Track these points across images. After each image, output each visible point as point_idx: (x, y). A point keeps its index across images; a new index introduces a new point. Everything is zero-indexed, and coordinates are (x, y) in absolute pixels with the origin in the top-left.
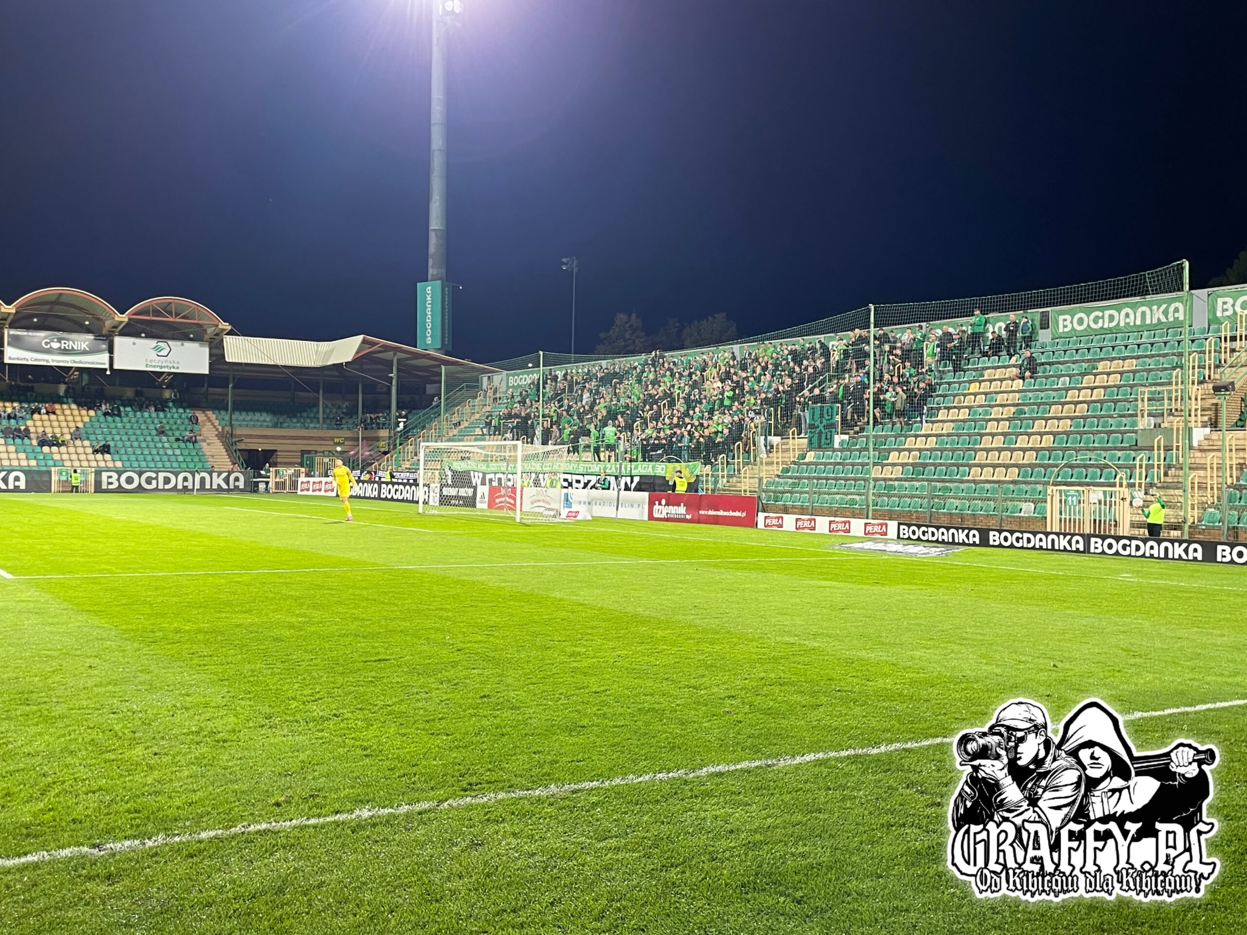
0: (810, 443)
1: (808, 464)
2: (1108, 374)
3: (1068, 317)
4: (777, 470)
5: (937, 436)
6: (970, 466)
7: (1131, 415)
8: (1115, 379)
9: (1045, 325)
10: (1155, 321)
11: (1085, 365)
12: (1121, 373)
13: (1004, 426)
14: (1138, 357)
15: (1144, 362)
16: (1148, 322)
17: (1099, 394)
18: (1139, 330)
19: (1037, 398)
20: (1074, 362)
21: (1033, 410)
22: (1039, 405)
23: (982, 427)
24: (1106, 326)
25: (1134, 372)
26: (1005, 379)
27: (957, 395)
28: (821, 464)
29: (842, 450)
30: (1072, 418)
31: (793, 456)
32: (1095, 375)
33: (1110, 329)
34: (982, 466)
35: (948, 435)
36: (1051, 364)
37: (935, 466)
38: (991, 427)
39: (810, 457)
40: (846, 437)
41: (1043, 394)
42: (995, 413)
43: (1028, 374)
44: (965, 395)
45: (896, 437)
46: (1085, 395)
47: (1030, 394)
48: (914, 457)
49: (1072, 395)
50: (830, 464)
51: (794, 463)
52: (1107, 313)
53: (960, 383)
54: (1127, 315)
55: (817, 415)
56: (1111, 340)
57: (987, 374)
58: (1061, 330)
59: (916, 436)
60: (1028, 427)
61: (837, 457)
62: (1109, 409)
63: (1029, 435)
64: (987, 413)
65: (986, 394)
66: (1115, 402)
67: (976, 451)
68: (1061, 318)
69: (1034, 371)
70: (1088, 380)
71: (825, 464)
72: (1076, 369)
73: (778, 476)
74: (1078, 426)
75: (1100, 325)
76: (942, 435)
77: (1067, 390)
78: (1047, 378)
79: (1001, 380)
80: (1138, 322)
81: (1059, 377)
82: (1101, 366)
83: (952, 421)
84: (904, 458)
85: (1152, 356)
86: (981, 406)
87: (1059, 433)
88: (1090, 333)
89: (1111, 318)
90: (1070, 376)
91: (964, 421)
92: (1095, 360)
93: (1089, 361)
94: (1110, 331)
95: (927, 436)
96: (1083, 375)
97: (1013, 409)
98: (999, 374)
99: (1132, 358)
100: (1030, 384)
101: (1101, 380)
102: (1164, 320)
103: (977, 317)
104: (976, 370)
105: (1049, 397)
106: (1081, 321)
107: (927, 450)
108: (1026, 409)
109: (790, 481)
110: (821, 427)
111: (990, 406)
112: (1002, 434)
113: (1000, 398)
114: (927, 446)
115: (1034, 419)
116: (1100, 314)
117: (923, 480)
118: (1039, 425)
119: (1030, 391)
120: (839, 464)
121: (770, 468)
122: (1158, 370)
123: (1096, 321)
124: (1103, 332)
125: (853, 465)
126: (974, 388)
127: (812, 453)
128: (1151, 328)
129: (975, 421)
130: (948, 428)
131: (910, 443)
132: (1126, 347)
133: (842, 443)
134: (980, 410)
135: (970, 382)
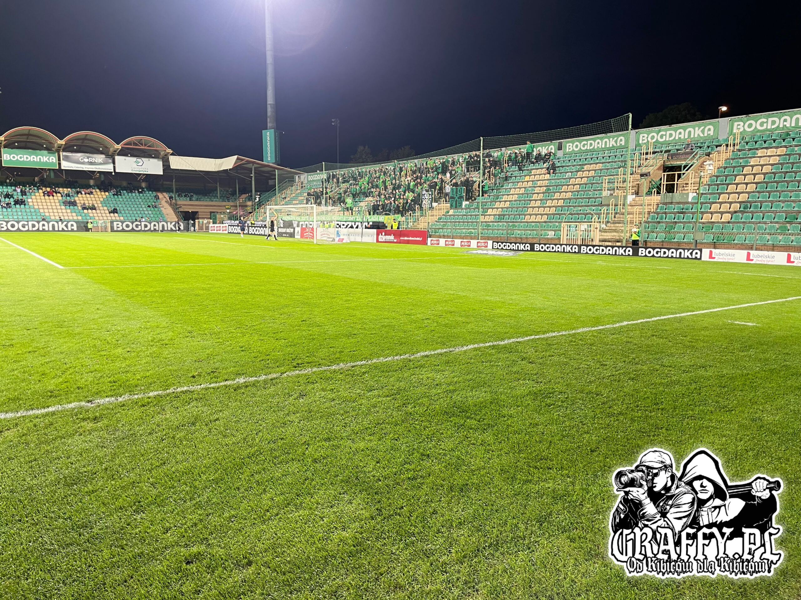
0: (452, 205)
1: (450, 216)
2: (589, 171)
3: (571, 144)
4: (436, 219)
5: (510, 201)
6: (525, 215)
7: (599, 190)
8: (592, 173)
9: (560, 148)
10: (611, 146)
11: (578, 167)
12: (595, 170)
13: (541, 196)
14: (603, 163)
15: (606, 165)
16: (608, 146)
17: (585, 180)
18: (603, 150)
19: (556, 183)
20: (574, 166)
21: (554, 189)
22: (557, 186)
23: (530, 197)
24: (588, 148)
25: (601, 170)
26: (541, 174)
27: (519, 182)
28: (457, 215)
29: (466, 209)
30: (572, 192)
31: (443, 212)
32: (583, 171)
33: (590, 150)
34: (531, 215)
35: (515, 201)
36: (563, 167)
37: (509, 215)
38: (535, 197)
39: (451, 212)
40: (468, 203)
41: (558, 181)
42: (537, 190)
43: (552, 171)
44: (523, 182)
45: (491, 202)
46: (578, 181)
47: (553, 181)
48: (499, 212)
49: (572, 181)
50: (460, 215)
51: (444, 215)
52: (589, 142)
53: (520, 176)
54: (598, 143)
55: (455, 193)
56: (590, 155)
57: (533, 172)
58: (567, 151)
59: (500, 202)
60: (552, 196)
61: (464, 212)
62: (589, 187)
63: (553, 200)
64: (533, 190)
65: (533, 181)
66: (592, 184)
67: (528, 208)
68: (568, 145)
69: (554, 170)
70: (580, 174)
71: (458, 216)
72: (574, 169)
73: (436, 221)
74: (575, 195)
75: (586, 148)
76: (511, 201)
77: (570, 178)
78: (561, 173)
79: (540, 175)
81: (566, 173)
82: (586, 167)
83: (517, 194)
84: (495, 212)
85: (609, 162)
86: (530, 187)
87: (566, 199)
88: (581, 152)
89: (591, 144)
90: (571, 172)
91: (522, 194)
92: (583, 165)
93: (580, 165)
95: (505, 201)
96: (577, 171)
97: (545, 188)
98: (538, 172)
99: (600, 163)
100: (553, 177)
101: (585, 174)
102: (615, 145)
103: (529, 145)
104: (528, 170)
105: (561, 182)
106: (577, 146)
107: (505, 208)
108: (551, 188)
109: (442, 223)
110: (457, 198)
111: (534, 187)
112: (540, 200)
113: (539, 183)
114: (505, 206)
115: (555, 193)
116: (586, 143)
117: (503, 222)
118: (557, 195)
119: (552, 179)
120: (465, 215)
121: (432, 217)
122: (611, 169)
123: (584, 146)
124: (587, 151)
125: (471, 216)
126: (527, 178)
127: (452, 210)
128: (609, 149)
129: (527, 194)
130: (515, 197)
131: (497, 205)
132: (597, 158)
133: (466, 205)
134: (530, 189)
135: (525, 176)
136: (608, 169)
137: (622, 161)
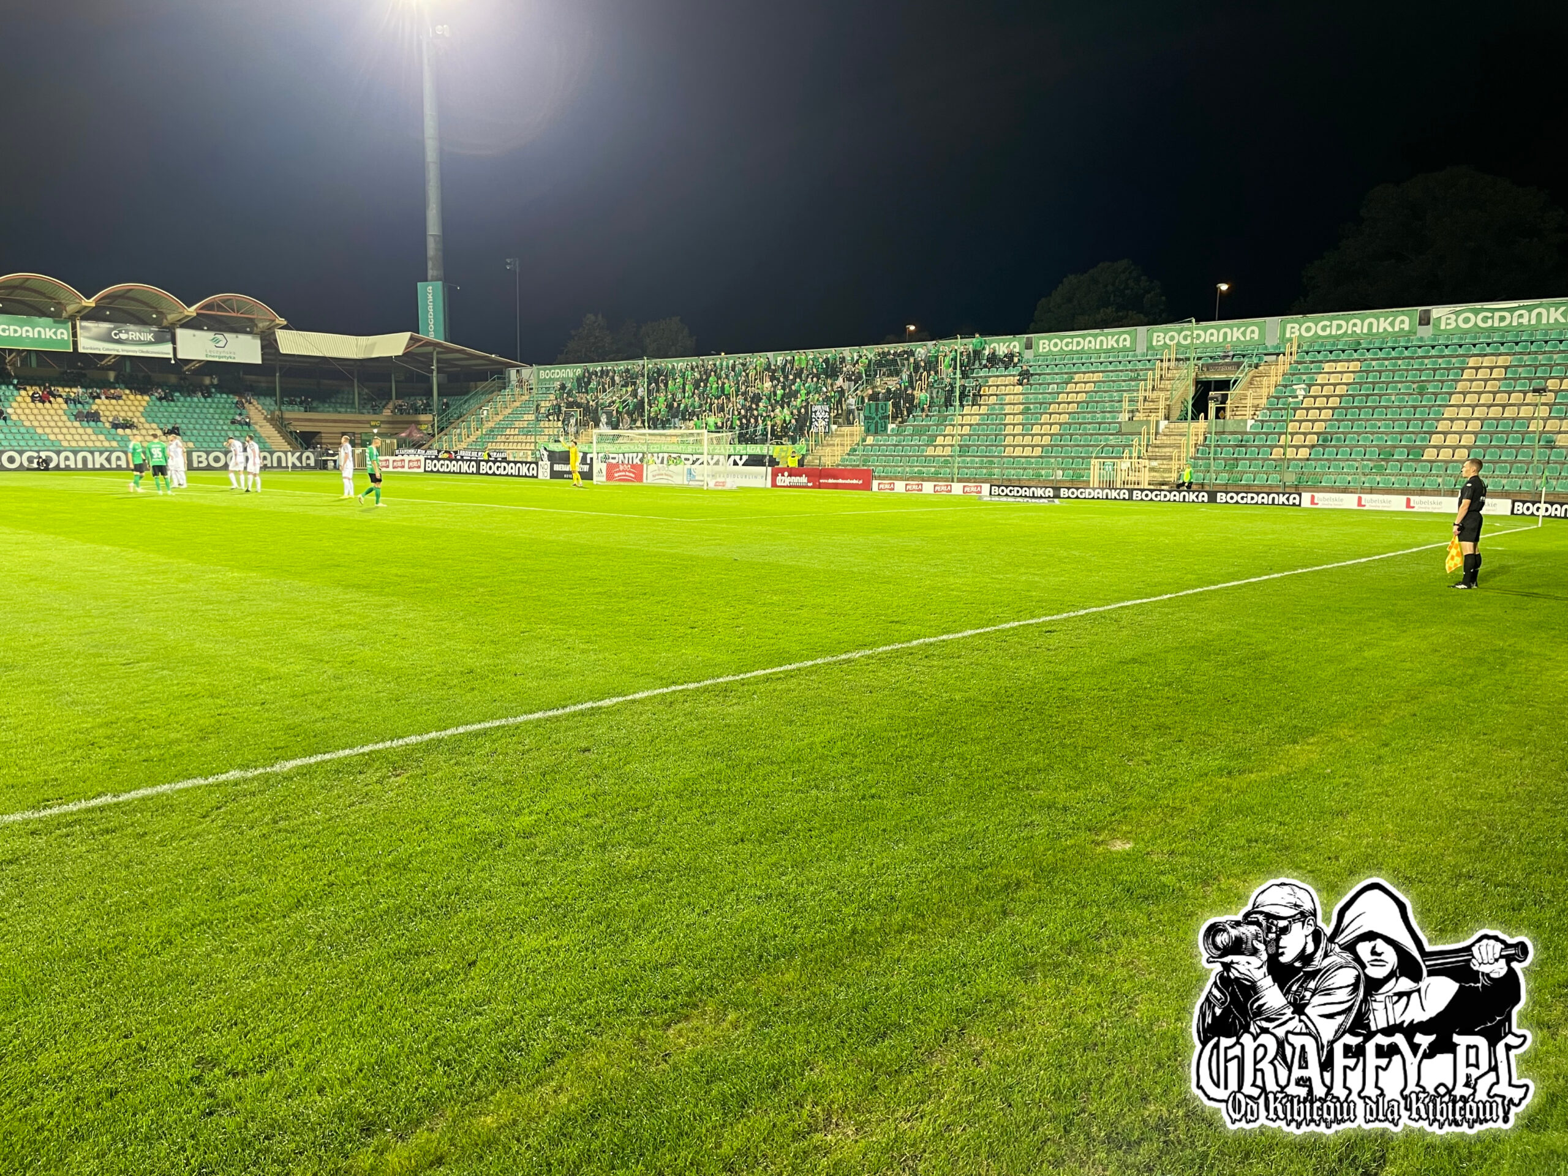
0: (869, 429)
2: (1085, 383)
3: (1046, 342)
7: (1109, 412)
8: (1090, 387)
9: (1029, 346)
10: (1110, 347)
11: (1066, 376)
12: (1094, 382)
13: (1019, 419)
14: (1102, 372)
15: (1108, 375)
16: (1105, 347)
18: (1098, 352)
19: (1036, 399)
20: (1056, 374)
21: (1037, 407)
22: (1040, 404)
23: (1002, 419)
24: (1075, 349)
25: (1104, 382)
30: (1068, 413)
32: (1076, 383)
36: (1040, 374)
37: (977, 446)
38: (1009, 419)
39: (870, 440)
40: (897, 426)
41: (1040, 396)
42: (1009, 409)
43: (1024, 381)
45: (936, 426)
46: (1072, 397)
47: (1030, 396)
48: (957, 440)
49: (1062, 397)
50: (884, 445)
51: (857, 444)
52: (1075, 340)
54: (1090, 342)
55: (872, 409)
56: (1080, 359)
57: (992, 381)
58: (1041, 350)
59: (953, 425)
60: (1037, 419)
61: (893, 440)
62: (1093, 407)
63: (1040, 425)
64: (1002, 409)
65: (996, 395)
66: (1097, 402)
67: (1004, 436)
68: (1041, 342)
69: (1029, 379)
70: (1070, 387)
72: (1059, 379)
74: (1074, 419)
75: (1070, 348)
76: (972, 425)
77: (1058, 393)
79: (1006, 386)
80: (1098, 347)
81: (1049, 384)
82: (1077, 378)
83: (976, 414)
84: (949, 441)
85: (1113, 371)
86: (995, 404)
88: (1064, 353)
89: (1078, 343)
90: (1057, 384)
91: (986, 415)
92: (1072, 373)
93: (1067, 373)
94: (1077, 352)
95: (961, 425)
96: (1066, 383)
97: (1022, 406)
98: (1002, 381)
99: (1098, 372)
100: (1028, 389)
101: (1081, 387)
102: (1115, 345)
103: (978, 339)
104: (982, 377)
105: (1045, 399)
106: (1056, 345)
107: (965, 435)
108: (1032, 406)
110: (877, 418)
111: (1002, 404)
112: (1019, 424)
113: (1008, 399)
114: (964, 433)
115: (1040, 414)
116: (1069, 340)
118: (1045, 418)
119: (1030, 394)
120: (897, 445)
122: (1120, 381)
123: (1067, 345)
124: (1073, 353)
125: (909, 446)
126: (985, 391)
127: (872, 437)
128: (1107, 351)
129: (995, 414)
130: (976, 419)
131: (949, 430)
132: (1092, 364)
133: (895, 429)
135: (981, 387)
136: (1114, 381)
137: (1131, 371)
